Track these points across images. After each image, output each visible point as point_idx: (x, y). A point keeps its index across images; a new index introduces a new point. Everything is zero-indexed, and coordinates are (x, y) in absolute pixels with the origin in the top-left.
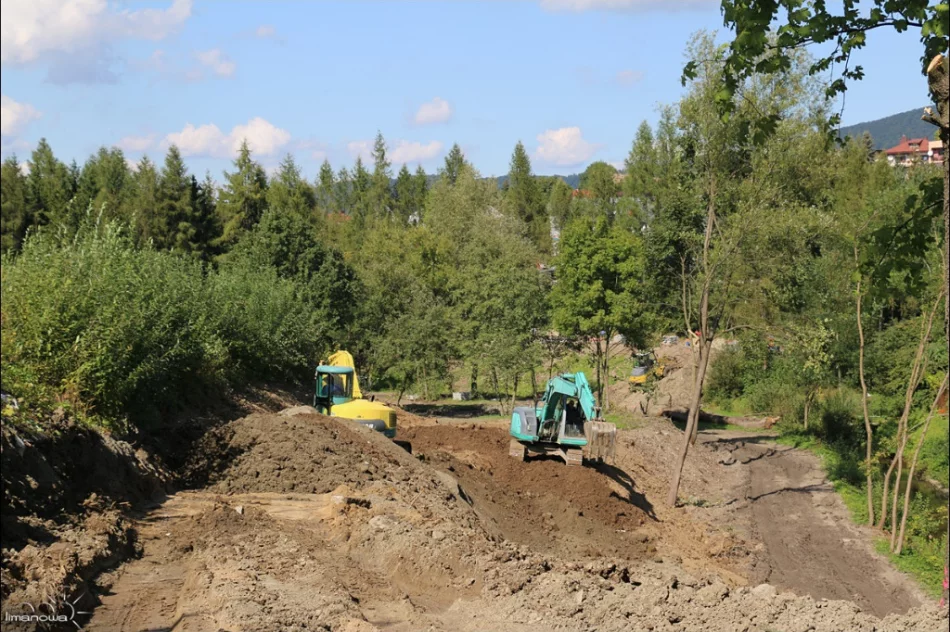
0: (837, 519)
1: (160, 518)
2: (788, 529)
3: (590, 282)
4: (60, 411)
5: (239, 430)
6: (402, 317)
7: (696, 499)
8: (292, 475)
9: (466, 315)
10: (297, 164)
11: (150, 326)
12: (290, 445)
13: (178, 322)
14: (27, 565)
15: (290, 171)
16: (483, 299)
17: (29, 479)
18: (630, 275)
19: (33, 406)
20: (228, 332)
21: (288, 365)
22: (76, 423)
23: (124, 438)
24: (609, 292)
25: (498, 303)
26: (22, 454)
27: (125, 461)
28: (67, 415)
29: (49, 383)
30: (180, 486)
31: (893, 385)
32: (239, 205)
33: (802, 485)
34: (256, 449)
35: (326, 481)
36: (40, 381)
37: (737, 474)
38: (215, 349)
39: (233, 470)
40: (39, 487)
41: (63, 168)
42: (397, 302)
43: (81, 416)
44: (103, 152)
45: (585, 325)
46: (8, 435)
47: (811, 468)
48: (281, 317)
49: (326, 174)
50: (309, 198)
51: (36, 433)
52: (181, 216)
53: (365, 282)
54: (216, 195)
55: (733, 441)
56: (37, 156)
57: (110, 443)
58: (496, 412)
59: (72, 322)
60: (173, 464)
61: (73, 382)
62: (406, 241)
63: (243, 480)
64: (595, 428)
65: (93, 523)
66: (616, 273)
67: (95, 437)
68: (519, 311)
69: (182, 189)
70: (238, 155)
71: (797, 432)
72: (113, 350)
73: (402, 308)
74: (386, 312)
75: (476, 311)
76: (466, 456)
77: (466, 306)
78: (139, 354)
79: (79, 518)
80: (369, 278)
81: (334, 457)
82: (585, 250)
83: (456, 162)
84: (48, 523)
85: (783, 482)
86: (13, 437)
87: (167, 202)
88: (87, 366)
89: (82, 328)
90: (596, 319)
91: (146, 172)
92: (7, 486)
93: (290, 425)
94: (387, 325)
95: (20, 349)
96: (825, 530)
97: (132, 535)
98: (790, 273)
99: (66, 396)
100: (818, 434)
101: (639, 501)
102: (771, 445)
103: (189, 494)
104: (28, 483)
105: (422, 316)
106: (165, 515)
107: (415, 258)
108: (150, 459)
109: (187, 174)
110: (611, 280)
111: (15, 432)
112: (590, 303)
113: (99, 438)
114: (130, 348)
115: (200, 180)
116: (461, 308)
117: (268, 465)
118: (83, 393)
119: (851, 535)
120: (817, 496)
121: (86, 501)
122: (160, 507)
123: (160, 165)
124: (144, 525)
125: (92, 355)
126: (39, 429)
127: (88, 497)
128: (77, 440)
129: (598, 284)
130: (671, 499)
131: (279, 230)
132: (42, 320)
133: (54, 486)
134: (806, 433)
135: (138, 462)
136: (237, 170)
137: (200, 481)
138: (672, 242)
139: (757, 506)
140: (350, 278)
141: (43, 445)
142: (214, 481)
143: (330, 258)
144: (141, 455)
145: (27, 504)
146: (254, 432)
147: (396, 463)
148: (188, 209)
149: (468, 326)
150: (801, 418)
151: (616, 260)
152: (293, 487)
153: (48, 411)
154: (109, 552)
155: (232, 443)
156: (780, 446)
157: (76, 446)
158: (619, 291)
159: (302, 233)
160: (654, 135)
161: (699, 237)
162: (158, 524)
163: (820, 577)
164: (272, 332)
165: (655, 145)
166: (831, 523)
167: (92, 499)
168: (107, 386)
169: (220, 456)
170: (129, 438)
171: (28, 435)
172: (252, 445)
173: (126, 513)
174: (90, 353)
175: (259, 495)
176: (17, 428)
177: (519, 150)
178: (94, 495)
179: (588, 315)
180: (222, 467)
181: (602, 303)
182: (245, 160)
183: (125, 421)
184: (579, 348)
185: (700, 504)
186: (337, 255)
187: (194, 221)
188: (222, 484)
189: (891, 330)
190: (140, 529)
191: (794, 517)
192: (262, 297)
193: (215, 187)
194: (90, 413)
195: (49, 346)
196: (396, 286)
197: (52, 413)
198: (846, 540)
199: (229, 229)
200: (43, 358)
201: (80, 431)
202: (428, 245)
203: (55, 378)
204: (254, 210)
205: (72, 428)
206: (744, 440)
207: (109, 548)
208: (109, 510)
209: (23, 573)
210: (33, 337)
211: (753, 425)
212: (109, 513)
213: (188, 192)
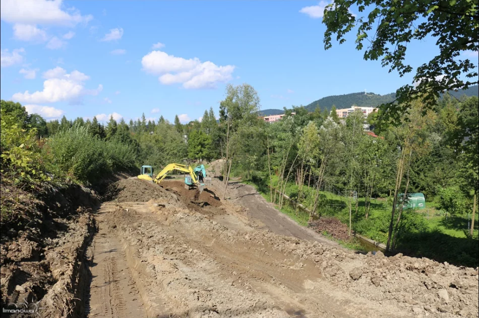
0: (263, 201)
1: (102, 213)
2: (252, 204)
3: (198, 146)
4: (68, 179)
5: (120, 184)
6: (152, 155)
7: (229, 198)
8: (136, 196)
9: (168, 154)
10: (124, 120)
11: (94, 154)
12: (135, 188)
13: (100, 154)
14: (51, 262)
15: (123, 122)
16: (171, 150)
17: (57, 203)
18: (207, 144)
19: (59, 177)
20: (112, 158)
21: (127, 166)
22: (73, 183)
23: (87, 187)
24: (202, 148)
25: (175, 151)
26: (54, 194)
27: (88, 194)
28: (70, 180)
29: (65, 170)
30: (104, 201)
31: (265, 169)
32: (110, 130)
33: (252, 193)
34: (125, 189)
35: (146, 198)
36: (62, 170)
37: (236, 191)
38: (109, 162)
39: (119, 196)
40: (61, 206)
41: (69, 122)
42: (150, 152)
43: (75, 180)
44: (78, 118)
45: (197, 156)
46: (49, 187)
47: (252, 189)
48: (125, 154)
49: (131, 122)
50: (127, 128)
51: (60, 187)
52: (97, 133)
53: (142, 147)
54: (105, 128)
55: (232, 183)
56: (63, 120)
57: (84, 189)
58: (174, 178)
59: (71, 153)
60: (101, 194)
61: (71, 171)
62: (152, 137)
63: (122, 199)
64: (206, 179)
65: (81, 221)
66: (204, 144)
67: (79, 187)
68: (180, 153)
69: (96, 126)
70: (110, 118)
71: (246, 181)
72: (83, 160)
73: (151, 153)
74: (147, 154)
75: (170, 153)
76: (175, 189)
77: (167, 152)
78: (91, 162)
79: (76, 216)
80: (143, 146)
81: (148, 191)
82: (196, 138)
83: (162, 119)
84: (65, 221)
85: (247, 193)
86: (51, 188)
87: (93, 129)
88: (76, 165)
89: (74, 154)
90: (199, 155)
91: (88, 122)
92: (48, 208)
93: (134, 182)
94: (148, 157)
95: (55, 160)
96: (261, 204)
97: (94, 221)
98: (247, 143)
99: (70, 174)
100: (252, 181)
101: (218, 199)
102: (241, 184)
103: (107, 203)
104: (57, 205)
105: (156, 155)
106: (102, 212)
107: (154, 141)
108: (95, 193)
109: (98, 123)
110: (203, 145)
111: (52, 186)
112: (198, 151)
113: (80, 187)
114: (89, 160)
115: (101, 124)
116: (166, 153)
117: (129, 194)
118: (74, 174)
119: (268, 205)
120: (256, 196)
121: (78, 209)
122: (100, 209)
123: (92, 121)
124: (97, 216)
125: (77, 162)
126: (61, 185)
127: (78, 208)
128: (73, 188)
129: (200, 146)
130: (223, 198)
131: (121, 134)
132: (62, 152)
133: (66, 205)
134: (249, 181)
135: (92, 194)
136: (110, 122)
137: (110, 199)
138: (218, 136)
139: (243, 199)
140: (138, 146)
141: (62, 191)
142: (114, 199)
143: (133, 141)
144: (93, 192)
145: (57, 213)
146: (124, 184)
147: (161, 192)
148: (98, 131)
149: (168, 157)
150: (247, 177)
151: (204, 141)
152: (137, 200)
153: (63, 179)
154: (89, 234)
155: (118, 188)
156: (243, 184)
157: (73, 190)
158: (205, 148)
159: (127, 135)
160: (208, 113)
161: (225, 135)
162: (101, 215)
163: (264, 216)
164: (123, 158)
165: (209, 115)
166: (262, 202)
167: (80, 209)
168: (82, 171)
169: (115, 192)
170: (89, 187)
171: (57, 187)
172: (124, 188)
173: (91, 212)
174: (76, 161)
175: (128, 203)
176: (52, 185)
177: (177, 116)
178: (80, 207)
179: (197, 154)
180: (117, 194)
181: (201, 151)
182: (112, 120)
183: (87, 182)
184: (195, 162)
185: (229, 199)
186: (135, 140)
187: (100, 134)
188: (116, 200)
189: (264, 157)
190: (97, 218)
191: (253, 201)
192: (120, 149)
193: (104, 125)
194: (77, 180)
195: (64, 159)
196: (150, 148)
197: (65, 180)
198: (267, 206)
199: (108, 136)
200: (62, 163)
201: (74, 185)
202: (157, 138)
203: (67, 169)
204: (114, 131)
205: (72, 185)
206: (235, 183)
207: (88, 232)
208: (86, 213)
209: (49, 267)
210: (60, 157)
211: (236, 179)
212: (86, 214)
213: (98, 127)
